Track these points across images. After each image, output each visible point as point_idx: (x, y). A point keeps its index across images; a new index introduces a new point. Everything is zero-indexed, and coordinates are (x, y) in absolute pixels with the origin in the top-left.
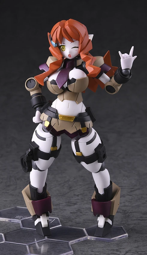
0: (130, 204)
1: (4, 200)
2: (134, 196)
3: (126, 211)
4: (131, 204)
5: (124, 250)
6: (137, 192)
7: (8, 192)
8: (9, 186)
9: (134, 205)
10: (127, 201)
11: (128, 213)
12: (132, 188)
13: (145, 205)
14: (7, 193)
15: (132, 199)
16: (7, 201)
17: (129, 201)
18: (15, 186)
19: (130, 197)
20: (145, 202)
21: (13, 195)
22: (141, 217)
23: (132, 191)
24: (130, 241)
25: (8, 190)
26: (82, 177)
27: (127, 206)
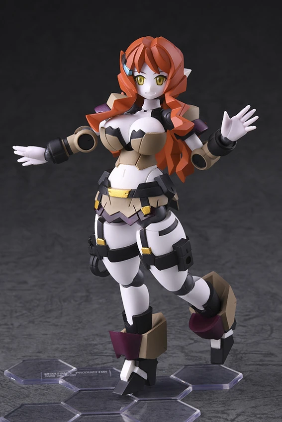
0: (243, 340)
1: (43, 333)
2: (250, 327)
3: (237, 350)
4: (245, 340)
5: (235, 411)
6: (255, 321)
7: (48, 320)
8: (50, 311)
9: (250, 341)
10: (239, 335)
11: (240, 353)
12: (247, 315)
13: (268, 341)
14: (47, 322)
15: (246, 332)
16: (46, 335)
17: (242, 336)
18: (60, 312)
19: (244, 329)
20: (267, 336)
21: (57, 325)
22: (261, 361)
23: (245, 320)
24: (243, 398)
25: (49, 318)
26: (167, 297)
27: (239, 343)
